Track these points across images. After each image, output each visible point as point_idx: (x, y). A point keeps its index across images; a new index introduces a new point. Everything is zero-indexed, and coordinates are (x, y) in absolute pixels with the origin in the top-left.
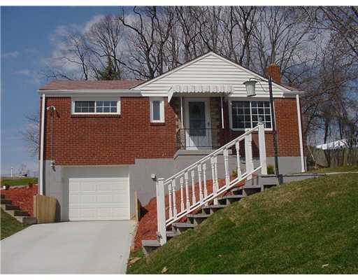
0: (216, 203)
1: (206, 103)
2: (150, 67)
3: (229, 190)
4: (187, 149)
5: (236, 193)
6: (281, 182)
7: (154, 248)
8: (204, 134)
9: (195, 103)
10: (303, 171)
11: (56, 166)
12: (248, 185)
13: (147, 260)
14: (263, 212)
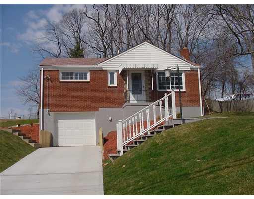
0: (149, 133)
1: (142, 74)
2: (104, 45)
3: (156, 127)
4: (131, 102)
5: (159, 128)
6: (183, 123)
7: (117, 157)
8: (141, 93)
9: (136, 73)
10: (202, 116)
11: (50, 113)
12: (166, 124)
13: (113, 163)
14: (173, 138)
